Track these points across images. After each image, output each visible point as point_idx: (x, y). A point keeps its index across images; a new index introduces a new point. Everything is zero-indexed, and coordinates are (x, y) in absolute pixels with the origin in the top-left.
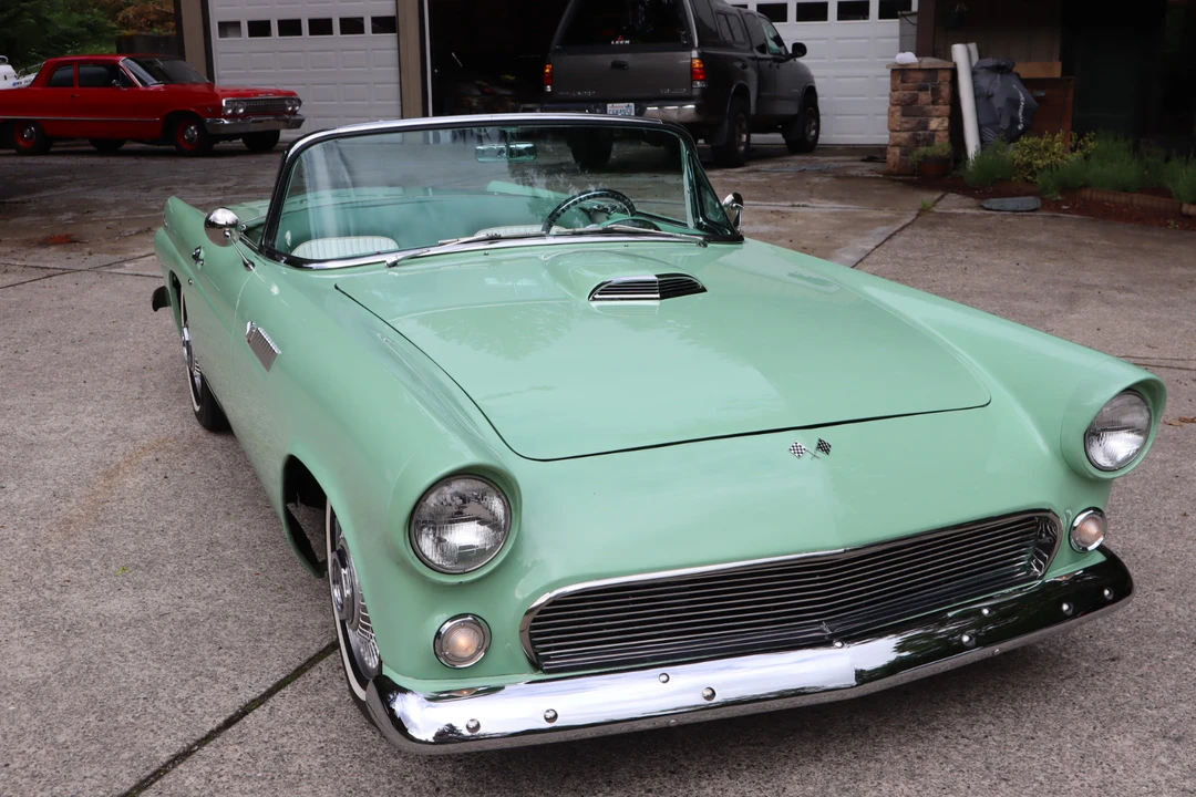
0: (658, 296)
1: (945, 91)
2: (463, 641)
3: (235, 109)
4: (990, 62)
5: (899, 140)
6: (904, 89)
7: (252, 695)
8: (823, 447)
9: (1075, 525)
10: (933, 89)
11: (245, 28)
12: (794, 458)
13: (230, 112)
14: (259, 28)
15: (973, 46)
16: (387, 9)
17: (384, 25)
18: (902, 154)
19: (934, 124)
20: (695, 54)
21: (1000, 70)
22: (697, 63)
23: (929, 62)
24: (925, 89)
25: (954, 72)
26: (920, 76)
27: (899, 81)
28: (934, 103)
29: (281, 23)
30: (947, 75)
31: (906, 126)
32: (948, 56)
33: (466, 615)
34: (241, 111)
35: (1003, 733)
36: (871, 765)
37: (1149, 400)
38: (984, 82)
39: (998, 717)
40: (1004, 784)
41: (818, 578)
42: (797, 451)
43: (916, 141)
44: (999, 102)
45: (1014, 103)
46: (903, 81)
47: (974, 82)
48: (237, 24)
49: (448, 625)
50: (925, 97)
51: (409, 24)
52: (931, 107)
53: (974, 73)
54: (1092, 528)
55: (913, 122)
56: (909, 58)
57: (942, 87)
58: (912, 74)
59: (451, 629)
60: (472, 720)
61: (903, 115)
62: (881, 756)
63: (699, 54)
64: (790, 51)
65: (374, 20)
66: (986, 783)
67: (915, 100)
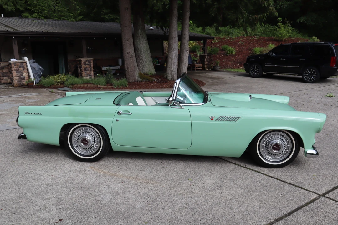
5: (16, 79)
6: (15, 67)
10: (23, 67)
18: (18, 82)
19: (24, 74)
23: (20, 61)
24: (20, 67)
26: (19, 64)
28: (23, 70)
30: (25, 64)
31: (18, 75)
32: (24, 60)
43: (21, 78)
44: (37, 69)
45: (40, 69)
46: (15, 65)
50: (21, 69)
52: (23, 71)
55: (19, 74)
56: (15, 60)
57: (25, 66)
58: (17, 64)
61: (16, 73)
67: (19, 69)
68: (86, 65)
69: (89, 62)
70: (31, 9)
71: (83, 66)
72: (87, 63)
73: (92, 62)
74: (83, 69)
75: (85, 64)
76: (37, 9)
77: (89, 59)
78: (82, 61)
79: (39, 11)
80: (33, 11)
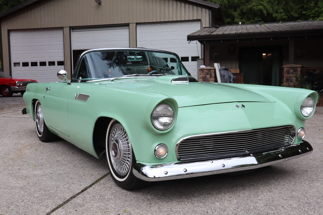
0: (188, 81)
1: (213, 74)
2: (161, 151)
3: (20, 84)
4: (223, 68)
6: (203, 74)
7: (86, 186)
8: (243, 106)
9: (298, 132)
10: (210, 74)
11: (21, 64)
12: (237, 108)
13: (18, 85)
14: (25, 64)
15: (219, 64)
16: (61, 59)
17: (60, 63)
20: (149, 66)
21: (226, 69)
22: (149, 68)
23: (208, 68)
24: (208, 74)
25: (215, 70)
26: (207, 71)
27: (201, 72)
28: (210, 77)
29: (32, 63)
30: (213, 71)
32: (213, 66)
33: (161, 144)
34: (21, 85)
35: (288, 184)
36: (259, 190)
37: (314, 99)
38: (223, 72)
39: (285, 181)
40: (293, 192)
41: (245, 138)
42: (237, 106)
44: (226, 77)
45: (230, 77)
46: (202, 72)
47: (220, 73)
48: (19, 64)
49: (157, 147)
50: (208, 76)
51: (68, 63)
52: (210, 79)
53: (220, 70)
54: (302, 132)
56: (203, 67)
57: (212, 74)
58: (205, 71)
59: (158, 148)
60: (165, 171)
61: (203, 81)
62: (260, 189)
63: (150, 66)
64: (170, 68)
65: (58, 62)
66: (289, 192)
67: (205, 77)
68: (290, 74)
69: (295, 69)
70: (306, 14)
71: (285, 75)
72: (291, 71)
73: (299, 69)
74: (285, 79)
75: (288, 72)
76: (313, 12)
77: (294, 66)
78: (285, 68)
79: (316, 14)
80: (308, 15)
